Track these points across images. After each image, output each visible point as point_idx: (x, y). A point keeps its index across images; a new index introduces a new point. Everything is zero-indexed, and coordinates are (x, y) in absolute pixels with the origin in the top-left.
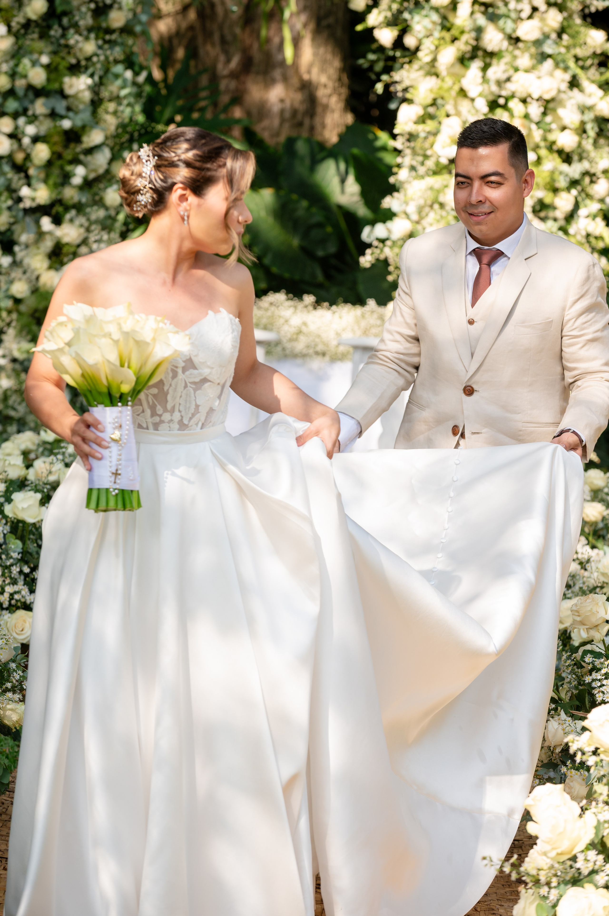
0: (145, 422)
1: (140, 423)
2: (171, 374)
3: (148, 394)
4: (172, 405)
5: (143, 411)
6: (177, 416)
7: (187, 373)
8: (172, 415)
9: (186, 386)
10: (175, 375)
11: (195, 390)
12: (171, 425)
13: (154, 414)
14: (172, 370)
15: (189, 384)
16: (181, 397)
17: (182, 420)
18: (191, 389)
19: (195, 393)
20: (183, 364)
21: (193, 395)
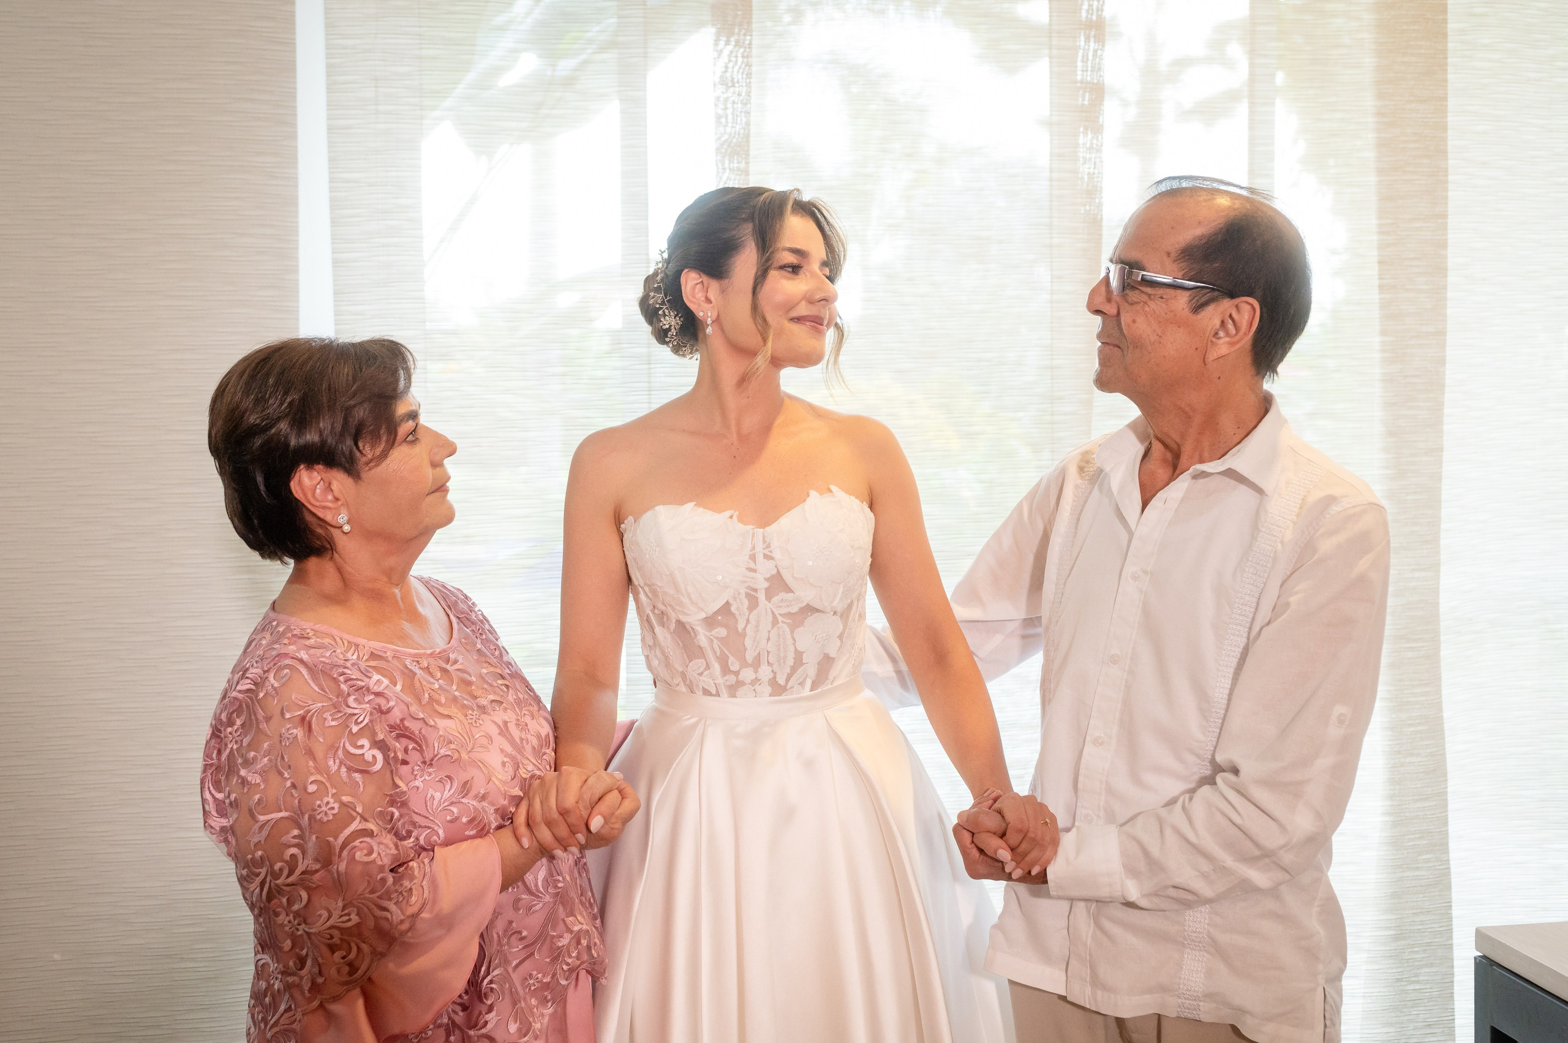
0: (714, 685)
1: (706, 687)
2: (746, 603)
3: (712, 637)
4: (756, 654)
5: (708, 667)
6: (765, 672)
7: (775, 599)
8: (756, 672)
9: (775, 622)
10: (753, 603)
11: (793, 628)
12: (757, 687)
13: (726, 670)
14: (748, 595)
15: (780, 619)
16: (768, 639)
17: (775, 678)
18: (785, 626)
19: (792, 632)
20: (766, 585)
21: (789, 636)
